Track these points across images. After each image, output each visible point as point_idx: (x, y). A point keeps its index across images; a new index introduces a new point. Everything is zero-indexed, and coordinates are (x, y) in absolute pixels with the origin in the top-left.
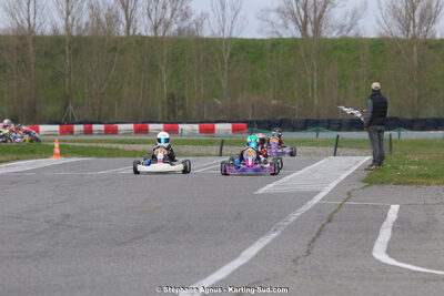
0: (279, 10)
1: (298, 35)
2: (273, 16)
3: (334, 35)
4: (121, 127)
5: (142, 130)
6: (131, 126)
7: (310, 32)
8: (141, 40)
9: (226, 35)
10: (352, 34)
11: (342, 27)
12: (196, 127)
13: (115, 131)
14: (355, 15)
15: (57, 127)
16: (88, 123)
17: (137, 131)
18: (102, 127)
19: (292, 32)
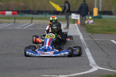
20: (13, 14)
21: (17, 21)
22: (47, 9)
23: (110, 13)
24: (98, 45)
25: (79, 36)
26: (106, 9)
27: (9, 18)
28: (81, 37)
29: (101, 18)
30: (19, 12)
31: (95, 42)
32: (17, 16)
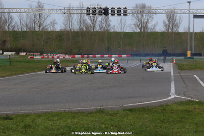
0: (134, 24)
1: (140, 31)
2: (133, 26)
3: (149, 31)
4: (97, 56)
5: (102, 57)
6: (99, 56)
7: (142, 30)
8: (98, 32)
9: (122, 31)
10: (154, 31)
11: (151, 29)
12: (117, 56)
13: (95, 57)
14: (155, 26)
15: (80, 56)
16: (88, 55)
17: (101, 57)
18: (92, 56)
19: (138, 30)
20: (127, 56)
21: (129, 61)
22: (153, 53)
23: (200, 55)
24: (183, 79)
25: (170, 72)
26: (198, 52)
27: (124, 59)
28: (172, 73)
29: (193, 58)
30: (131, 55)
31: (182, 78)
32: (130, 58)
